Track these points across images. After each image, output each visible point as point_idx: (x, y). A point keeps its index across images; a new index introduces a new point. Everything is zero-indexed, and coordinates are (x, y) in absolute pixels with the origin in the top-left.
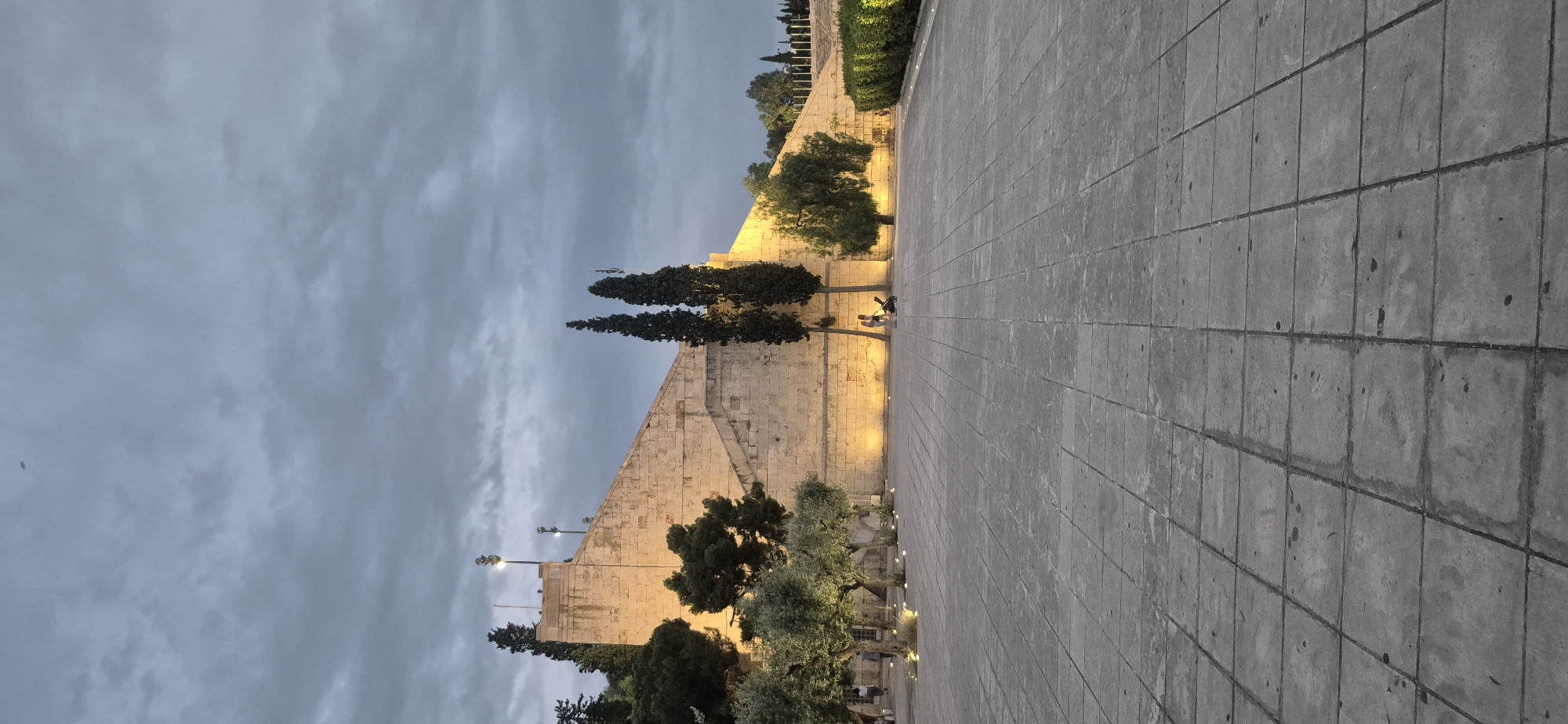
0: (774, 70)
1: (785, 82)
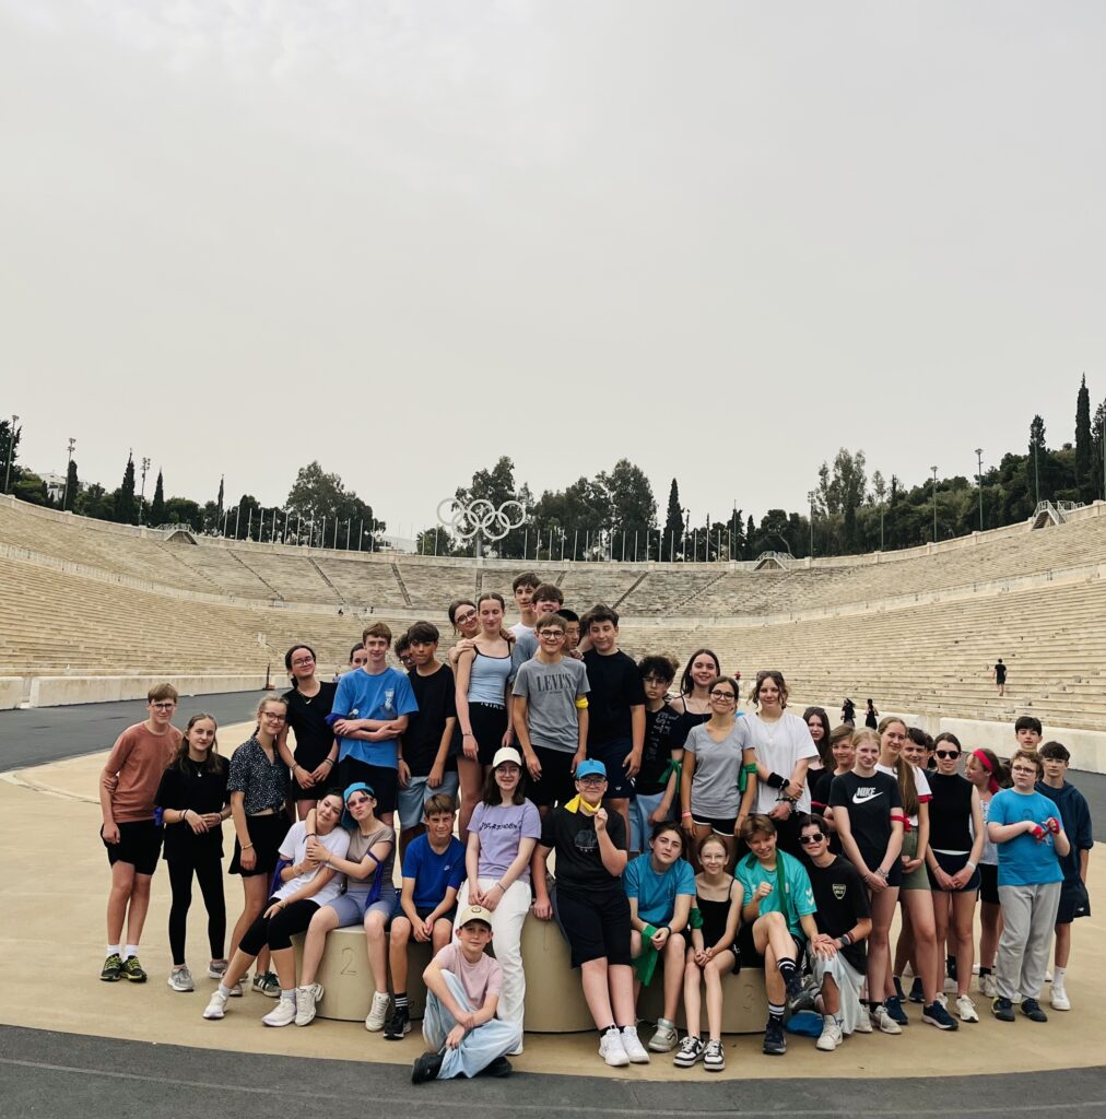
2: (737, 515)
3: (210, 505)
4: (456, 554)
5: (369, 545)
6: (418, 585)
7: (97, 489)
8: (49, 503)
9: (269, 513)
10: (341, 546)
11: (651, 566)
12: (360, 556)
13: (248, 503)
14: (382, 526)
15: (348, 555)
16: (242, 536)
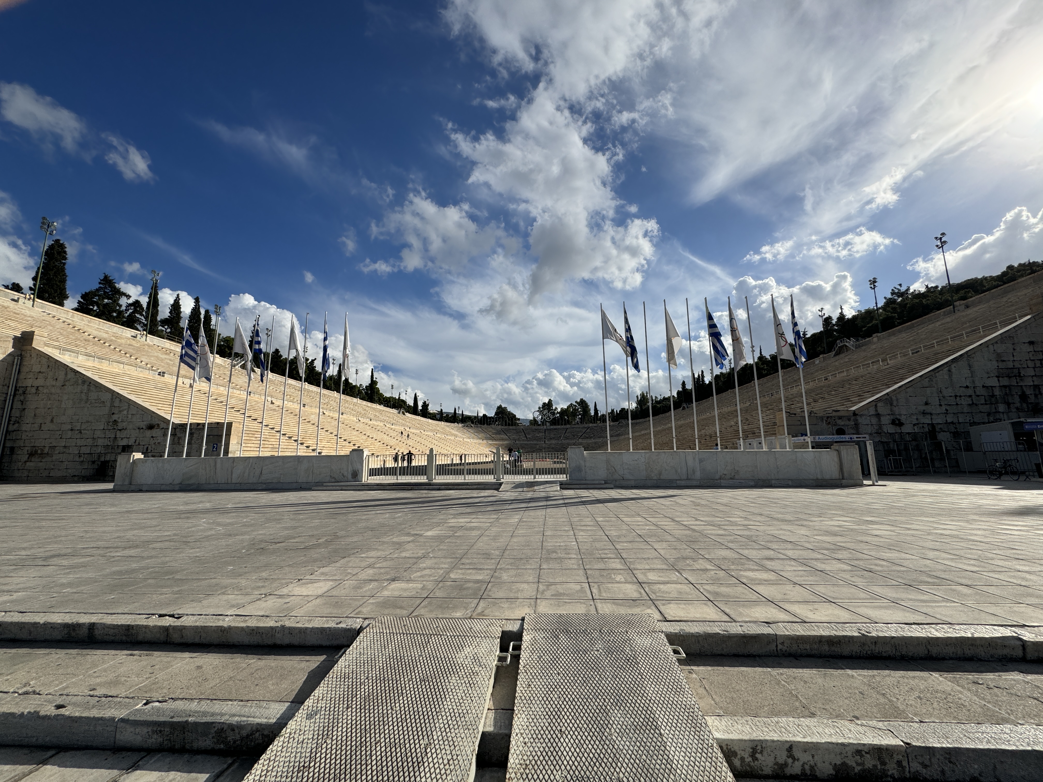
0: (591, 409)
2: (613, 411)
3: (475, 417)
4: (539, 425)
5: (516, 424)
6: (529, 434)
7: (447, 415)
8: (437, 420)
9: (490, 418)
10: (509, 425)
11: (591, 425)
12: (514, 427)
13: (484, 415)
14: (519, 419)
15: (511, 427)
16: (484, 424)
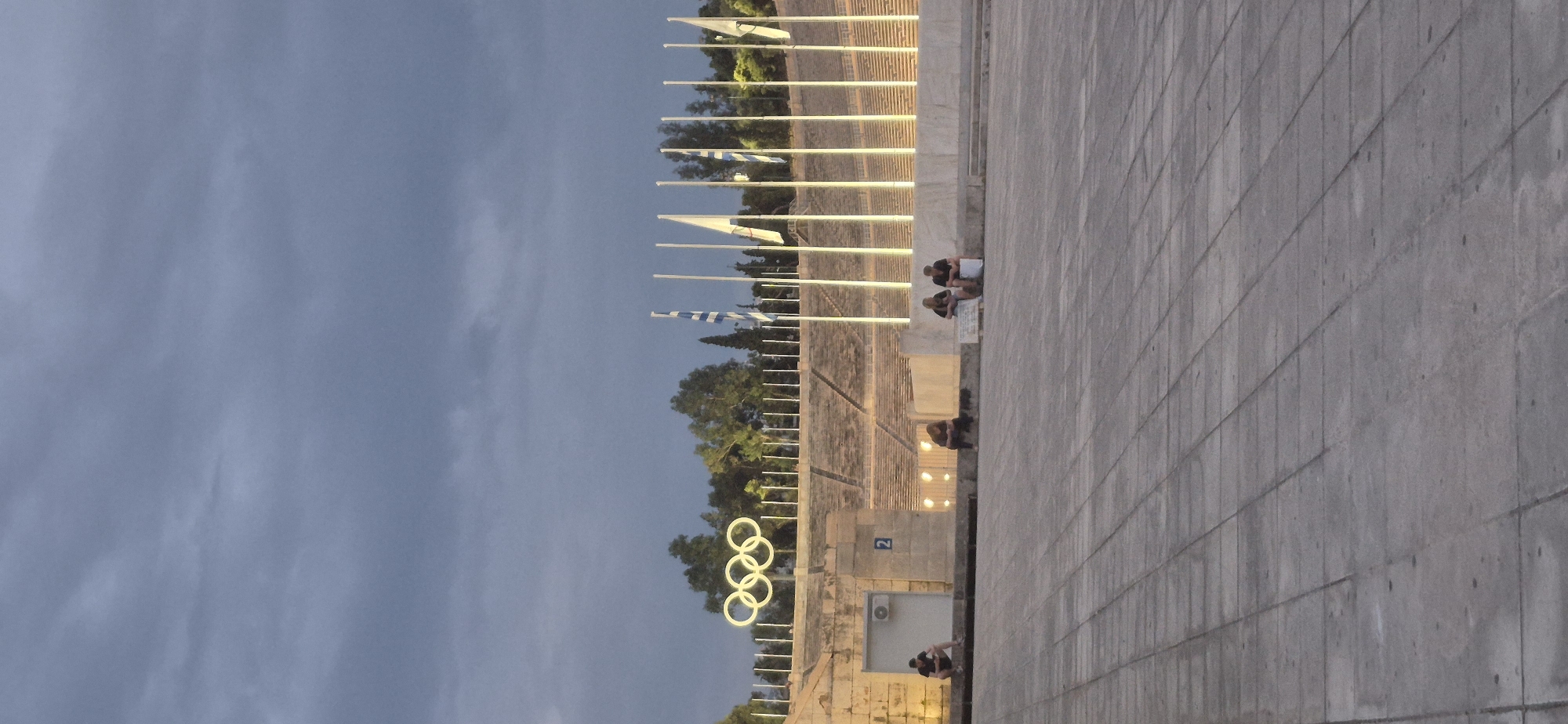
0: (726, 360)
1: (748, 385)
11: (804, 366)
